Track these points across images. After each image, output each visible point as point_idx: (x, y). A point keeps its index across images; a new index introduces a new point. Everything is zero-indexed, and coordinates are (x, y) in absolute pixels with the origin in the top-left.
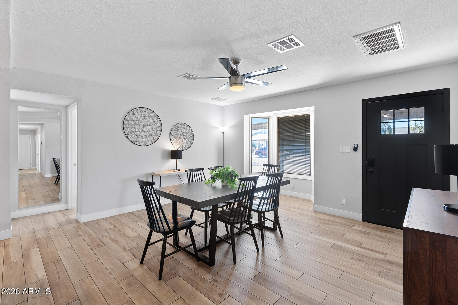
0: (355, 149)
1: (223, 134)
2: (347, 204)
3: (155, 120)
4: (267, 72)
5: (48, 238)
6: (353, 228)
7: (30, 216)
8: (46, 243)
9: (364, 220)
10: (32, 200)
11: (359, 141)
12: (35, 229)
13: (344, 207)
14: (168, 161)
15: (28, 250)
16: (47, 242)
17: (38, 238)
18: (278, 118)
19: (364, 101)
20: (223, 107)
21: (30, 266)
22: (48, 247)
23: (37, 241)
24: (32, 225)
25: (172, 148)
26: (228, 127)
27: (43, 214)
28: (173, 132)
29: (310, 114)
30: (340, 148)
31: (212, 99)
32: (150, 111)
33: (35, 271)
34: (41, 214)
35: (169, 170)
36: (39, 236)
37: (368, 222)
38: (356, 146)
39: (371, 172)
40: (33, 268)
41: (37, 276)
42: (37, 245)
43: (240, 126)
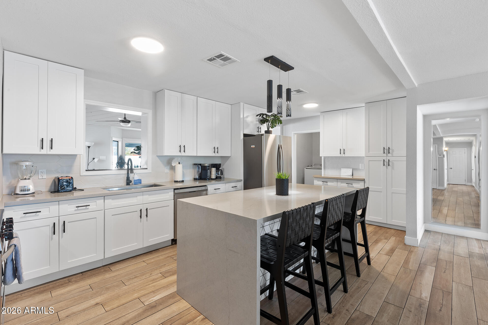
5: (451, 263)
7: (443, 233)
8: (445, 267)
10: (451, 217)
12: (441, 248)
15: (425, 264)
16: (447, 266)
17: (440, 258)
21: (420, 280)
22: (445, 272)
23: (437, 260)
24: (440, 243)
27: (456, 236)
33: (421, 288)
34: (454, 235)
36: (441, 257)
40: (421, 284)
41: (421, 294)
42: (435, 264)
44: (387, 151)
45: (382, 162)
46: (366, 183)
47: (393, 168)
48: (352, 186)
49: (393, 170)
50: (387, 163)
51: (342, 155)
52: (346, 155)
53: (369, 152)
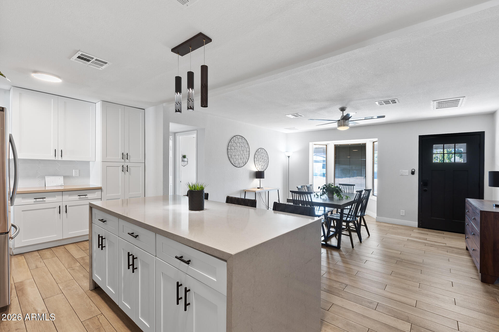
0: (413, 173)
1: (289, 158)
2: (405, 215)
3: (246, 146)
4: (364, 119)
6: (414, 231)
9: (419, 226)
11: (416, 167)
13: (403, 217)
14: (253, 180)
18: (335, 145)
19: (420, 137)
20: (287, 134)
25: (255, 170)
26: (293, 152)
28: (256, 156)
29: (366, 143)
30: (400, 172)
31: (286, 128)
32: (243, 138)
35: (253, 188)
37: (422, 228)
38: (413, 170)
39: (425, 191)
43: (305, 152)
44: (125, 156)
45: (120, 168)
46: (103, 191)
47: (130, 174)
48: (86, 198)
49: (130, 176)
50: (125, 169)
51: (59, 158)
52: (65, 158)
53: (106, 157)
